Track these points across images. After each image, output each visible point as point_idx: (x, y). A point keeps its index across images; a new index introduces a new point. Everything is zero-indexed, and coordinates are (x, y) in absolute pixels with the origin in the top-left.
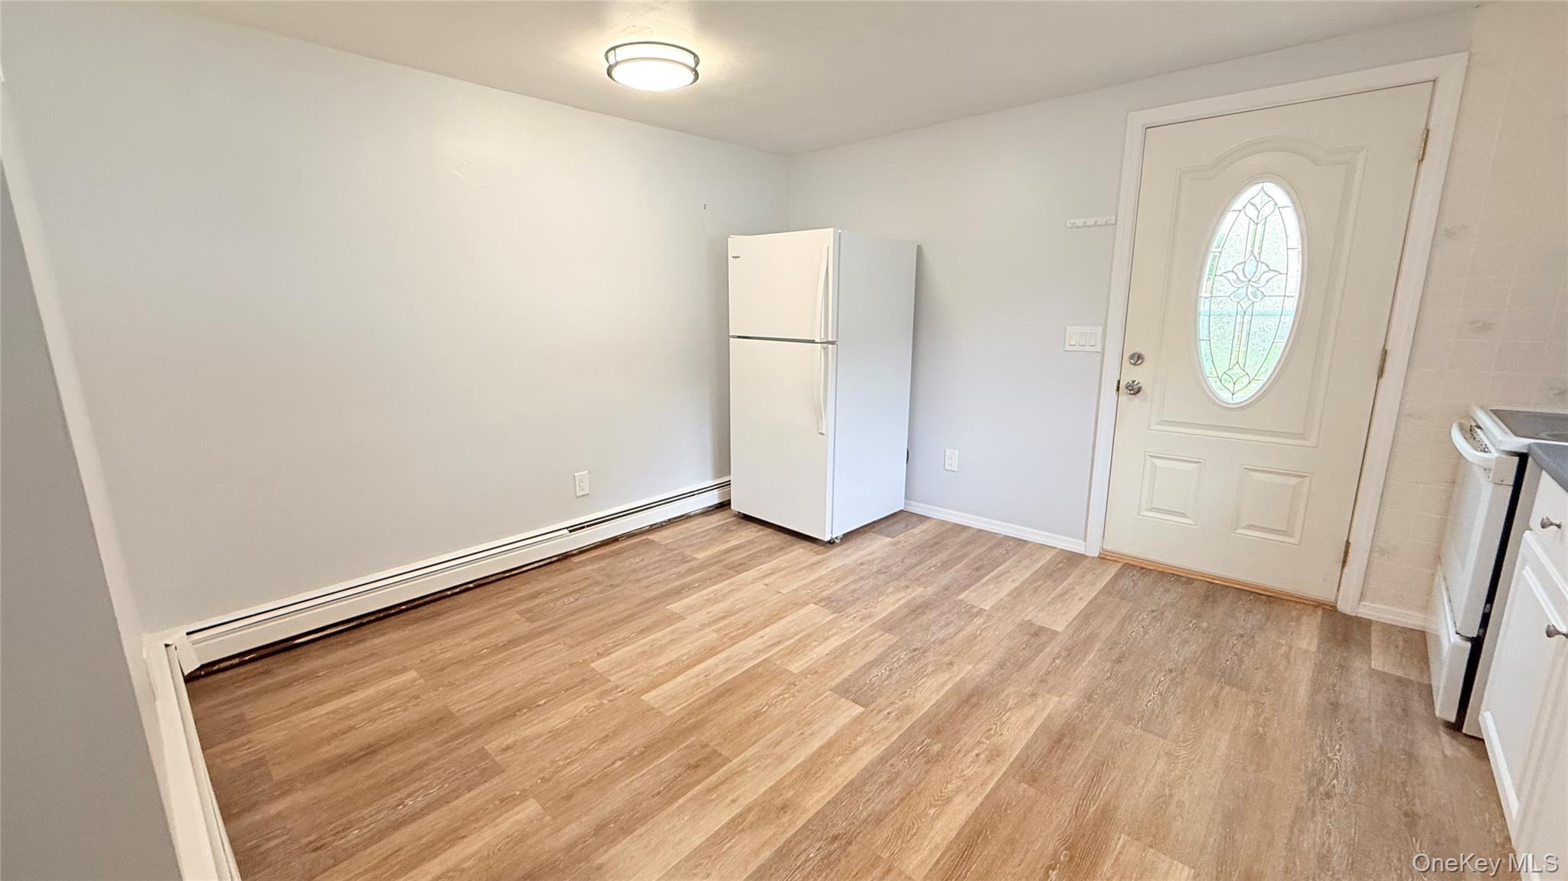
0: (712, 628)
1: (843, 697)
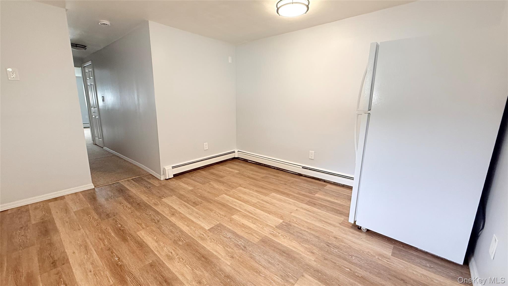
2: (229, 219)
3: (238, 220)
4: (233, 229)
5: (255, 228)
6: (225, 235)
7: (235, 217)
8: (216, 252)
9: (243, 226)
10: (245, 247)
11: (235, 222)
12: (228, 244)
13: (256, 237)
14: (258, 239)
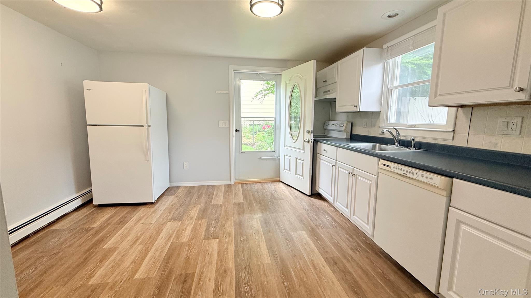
0: (138, 244)
1: (209, 239)
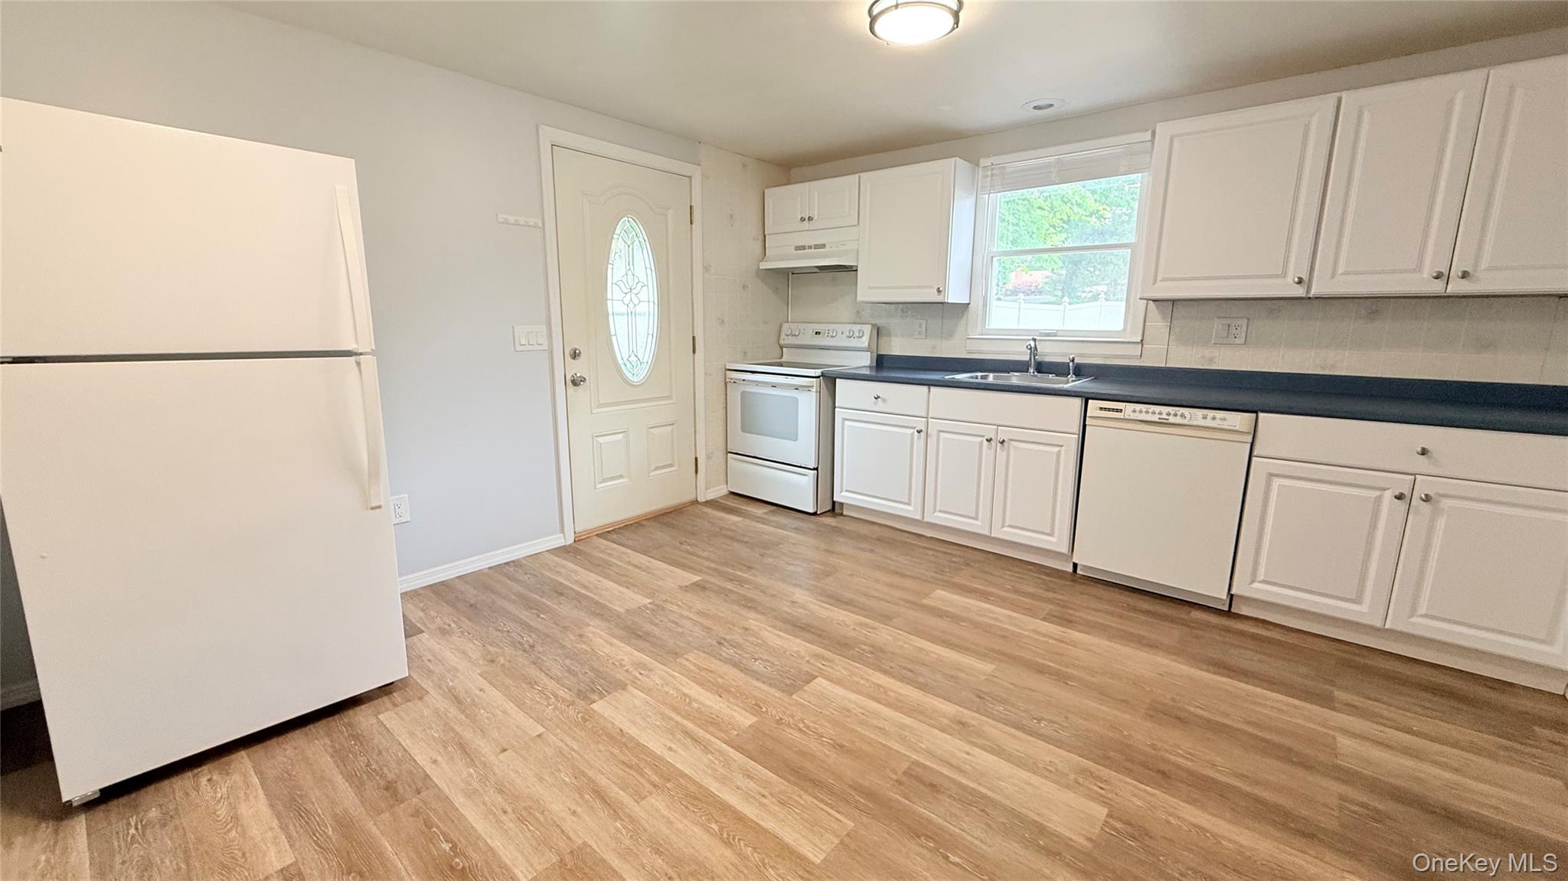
2: (764, 709)
3: (736, 708)
4: (749, 679)
5: (687, 683)
6: (769, 664)
7: (746, 720)
8: (779, 636)
9: (721, 690)
10: (720, 643)
11: (743, 702)
12: (757, 648)
13: (690, 661)
14: (687, 660)
